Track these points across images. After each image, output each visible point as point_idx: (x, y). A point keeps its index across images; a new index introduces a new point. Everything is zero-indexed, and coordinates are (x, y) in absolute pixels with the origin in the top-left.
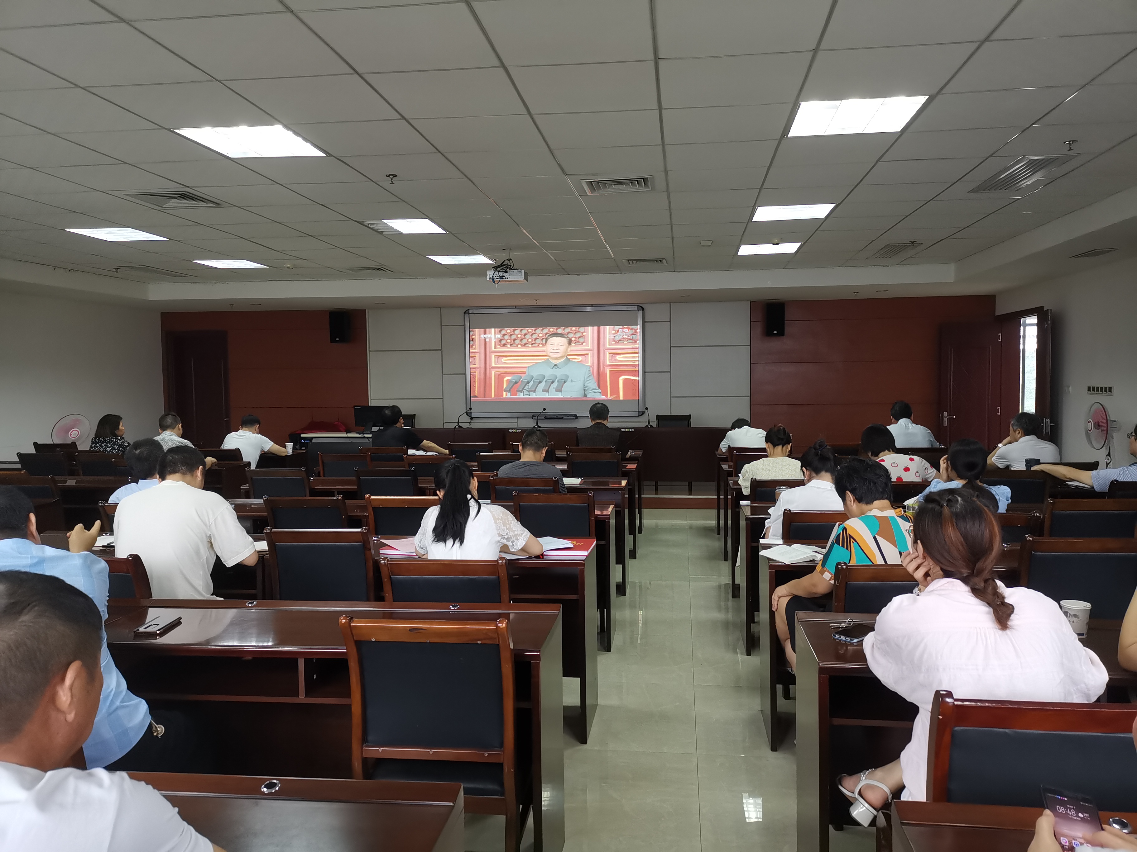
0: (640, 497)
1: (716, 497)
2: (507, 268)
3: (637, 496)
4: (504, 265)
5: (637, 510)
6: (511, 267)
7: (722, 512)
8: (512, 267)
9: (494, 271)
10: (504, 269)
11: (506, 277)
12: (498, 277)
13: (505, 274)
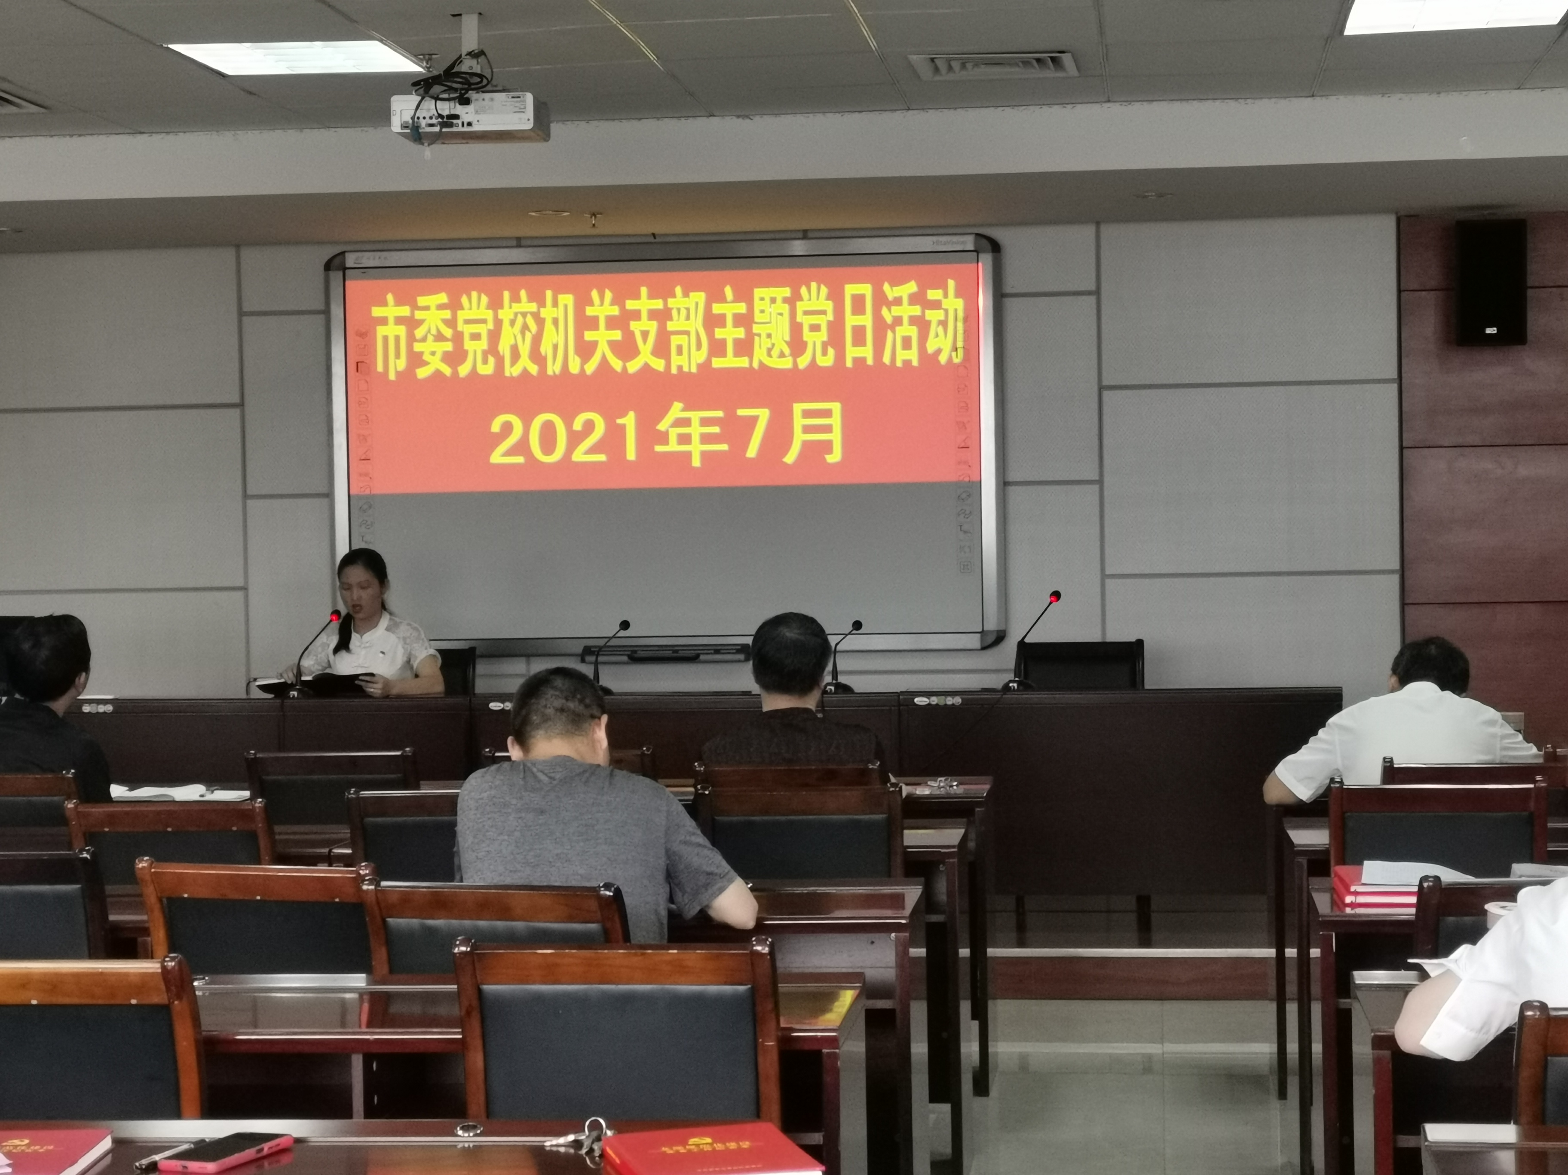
0: (978, 956)
1: (1271, 952)
2: (470, 84)
3: (964, 952)
4: (458, 74)
5: (965, 1008)
6: (481, 82)
7: (1292, 1009)
8: (485, 82)
9: (419, 98)
10: (456, 90)
11: (466, 118)
12: (434, 121)
13: (459, 109)
